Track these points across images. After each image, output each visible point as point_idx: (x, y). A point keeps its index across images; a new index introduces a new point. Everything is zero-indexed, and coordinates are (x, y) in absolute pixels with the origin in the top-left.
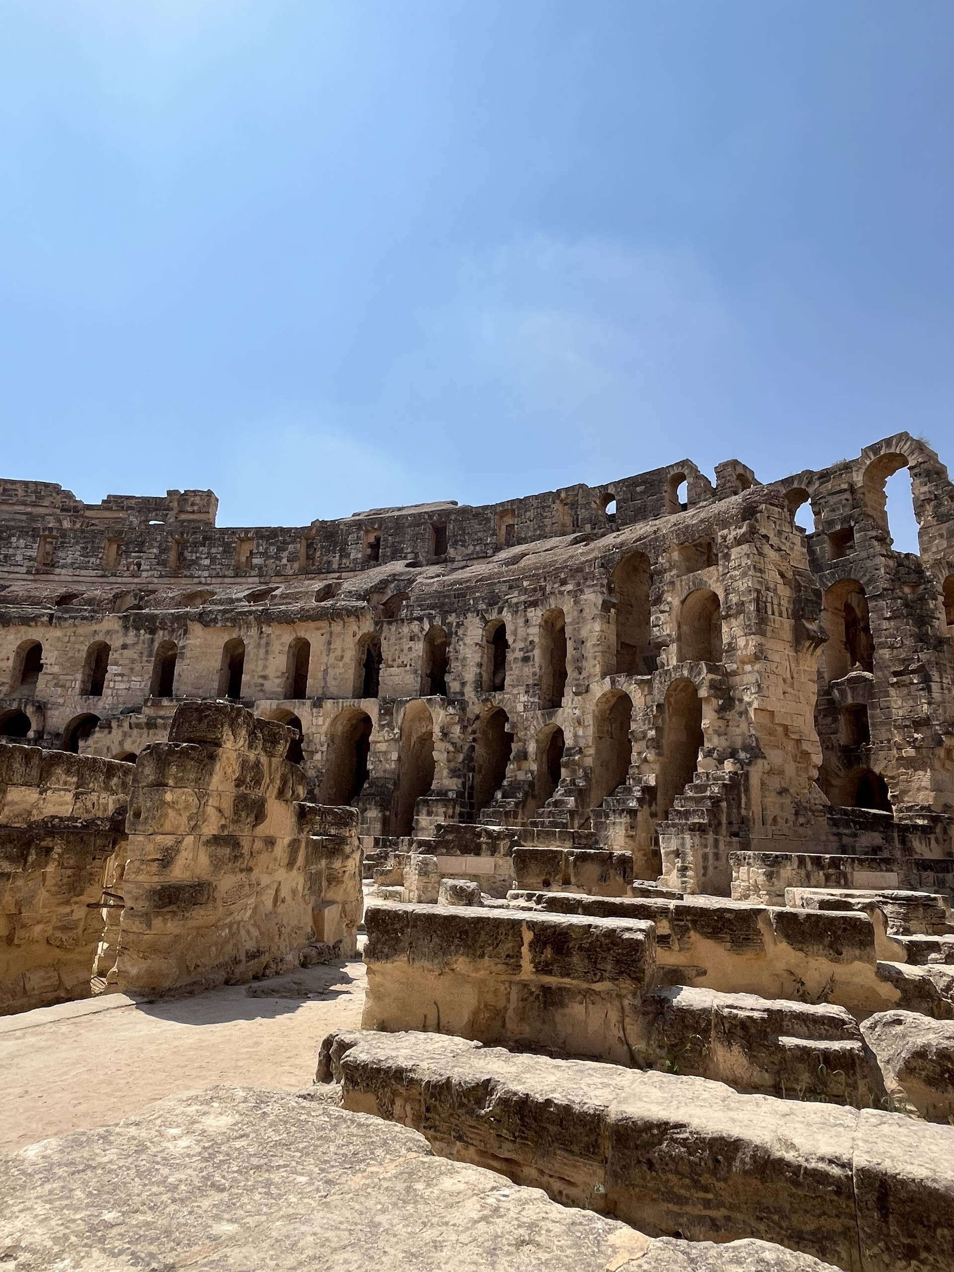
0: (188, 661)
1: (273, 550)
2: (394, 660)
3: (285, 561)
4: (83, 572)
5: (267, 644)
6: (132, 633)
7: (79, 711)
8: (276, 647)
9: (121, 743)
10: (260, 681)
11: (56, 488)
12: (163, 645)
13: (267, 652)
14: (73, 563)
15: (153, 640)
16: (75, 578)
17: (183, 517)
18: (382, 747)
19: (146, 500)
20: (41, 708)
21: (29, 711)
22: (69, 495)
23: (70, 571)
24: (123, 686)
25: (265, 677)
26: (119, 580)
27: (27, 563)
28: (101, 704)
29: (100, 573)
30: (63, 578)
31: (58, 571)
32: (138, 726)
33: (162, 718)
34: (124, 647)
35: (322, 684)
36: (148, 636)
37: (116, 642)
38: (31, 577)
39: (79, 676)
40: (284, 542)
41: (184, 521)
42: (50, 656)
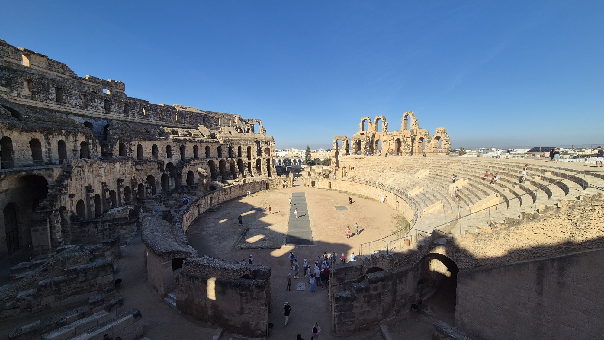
0: (187, 150)
1: (168, 115)
2: (224, 151)
4: (119, 114)
6: (175, 143)
9: (189, 169)
10: (201, 154)
12: (182, 145)
14: (116, 111)
15: (179, 145)
16: (117, 116)
17: (116, 90)
18: (228, 166)
23: (115, 113)
24: (175, 155)
26: (130, 118)
27: (102, 109)
28: (172, 160)
29: (124, 115)
30: (113, 116)
31: (111, 113)
32: (192, 165)
34: (174, 146)
35: (212, 155)
36: (178, 144)
37: (172, 145)
38: (103, 114)
39: (166, 154)
40: (171, 114)
41: (118, 92)
42: (159, 148)
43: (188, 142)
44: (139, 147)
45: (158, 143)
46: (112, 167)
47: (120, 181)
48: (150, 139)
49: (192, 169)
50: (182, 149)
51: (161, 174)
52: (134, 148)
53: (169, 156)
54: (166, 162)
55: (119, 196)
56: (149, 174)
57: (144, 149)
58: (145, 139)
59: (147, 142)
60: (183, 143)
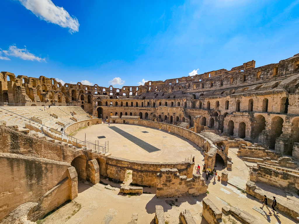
0: (242, 104)
2: (293, 104)
3: (269, 75)
4: (227, 85)
5: (258, 100)
7: (225, 112)
8: (260, 100)
9: (230, 119)
10: (257, 108)
11: (223, 70)
13: (258, 102)
14: (225, 84)
17: (247, 68)
19: (239, 67)
20: (220, 111)
21: (218, 112)
22: (226, 70)
24: (231, 108)
25: (258, 107)
26: (233, 85)
28: (228, 111)
29: (230, 85)
31: (223, 86)
32: (232, 116)
33: (236, 115)
34: (231, 101)
35: (272, 109)
37: (230, 101)
39: (225, 106)
40: (269, 71)
41: (247, 69)
42: (220, 103)
43: (243, 97)
45: (219, 100)
47: (174, 113)
48: (214, 98)
49: (233, 119)
50: (239, 103)
52: (206, 103)
53: (228, 108)
56: (204, 116)
58: (211, 99)
59: (213, 100)
60: (239, 98)
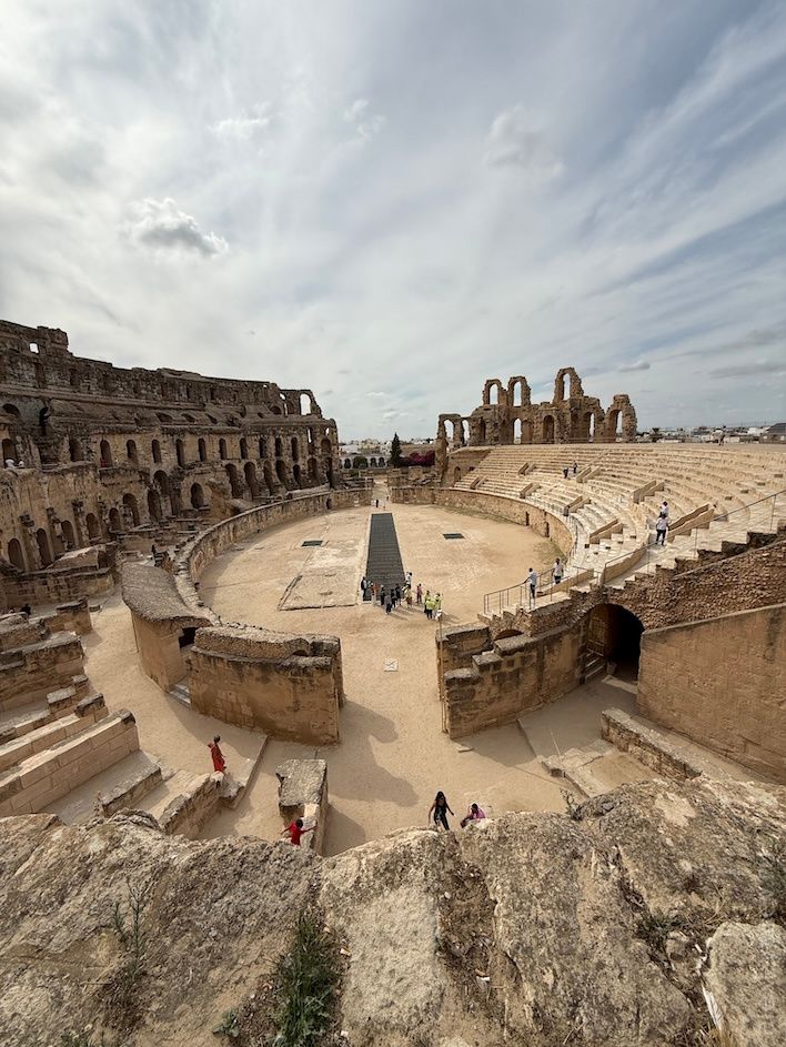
0: (187, 447)
1: (149, 387)
2: (251, 447)
4: (63, 388)
6: (165, 436)
12: (177, 439)
13: (213, 443)
14: (56, 383)
15: (173, 439)
16: (59, 392)
17: (53, 345)
18: (259, 472)
23: (56, 388)
24: (168, 458)
25: (214, 452)
26: (82, 394)
27: (32, 381)
28: (163, 466)
29: (71, 390)
30: (52, 391)
31: (49, 387)
34: (164, 442)
35: (232, 454)
36: (171, 437)
37: (161, 440)
38: (35, 390)
41: (56, 349)
42: (139, 447)
43: (188, 435)
44: (104, 445)
45: (136, 438)
46: (60, 481)
47: (76, 505)
48: (122, 432)
49: (198, 480)
50: (179, 446)
51: (146, 491)
52: (96, 448)
53: (157, 459)
54: (154, 469)
55: (79, 529)
56: (126, 491)
57: (112, 449)
58: (112, 432)
59: (117, 437)
60: (179, 436)
